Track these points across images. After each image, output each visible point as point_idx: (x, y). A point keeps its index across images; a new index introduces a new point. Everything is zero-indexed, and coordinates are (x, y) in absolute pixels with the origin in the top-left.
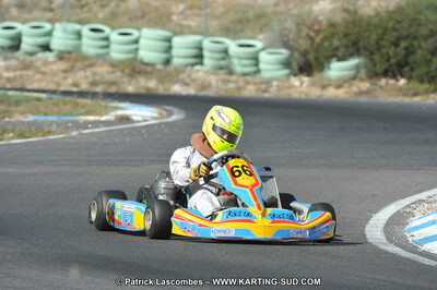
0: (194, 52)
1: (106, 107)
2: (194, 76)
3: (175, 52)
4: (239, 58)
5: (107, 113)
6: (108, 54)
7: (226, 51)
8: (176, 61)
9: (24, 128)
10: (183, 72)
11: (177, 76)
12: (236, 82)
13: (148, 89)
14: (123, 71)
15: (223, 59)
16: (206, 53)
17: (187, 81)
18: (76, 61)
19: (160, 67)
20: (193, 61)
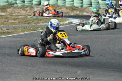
0: (90, 3)
1: (65, 20)
2: (89, 10)
3: (84, 3)
4: (102, 4)
5: (66, 22)
6: (65, 5)
7: (98, 3)
8: (84, 6)
9: (43, 27)
10: (87, 9)
11: (85, 10)
12: (101, 11)
13: (77, 14)
14: (70, 9)
15: (98, 5)
16: (93, 3)
17: (88, 11)
18: (56, 7)
19: (80, 8)
20: (89, 6)
